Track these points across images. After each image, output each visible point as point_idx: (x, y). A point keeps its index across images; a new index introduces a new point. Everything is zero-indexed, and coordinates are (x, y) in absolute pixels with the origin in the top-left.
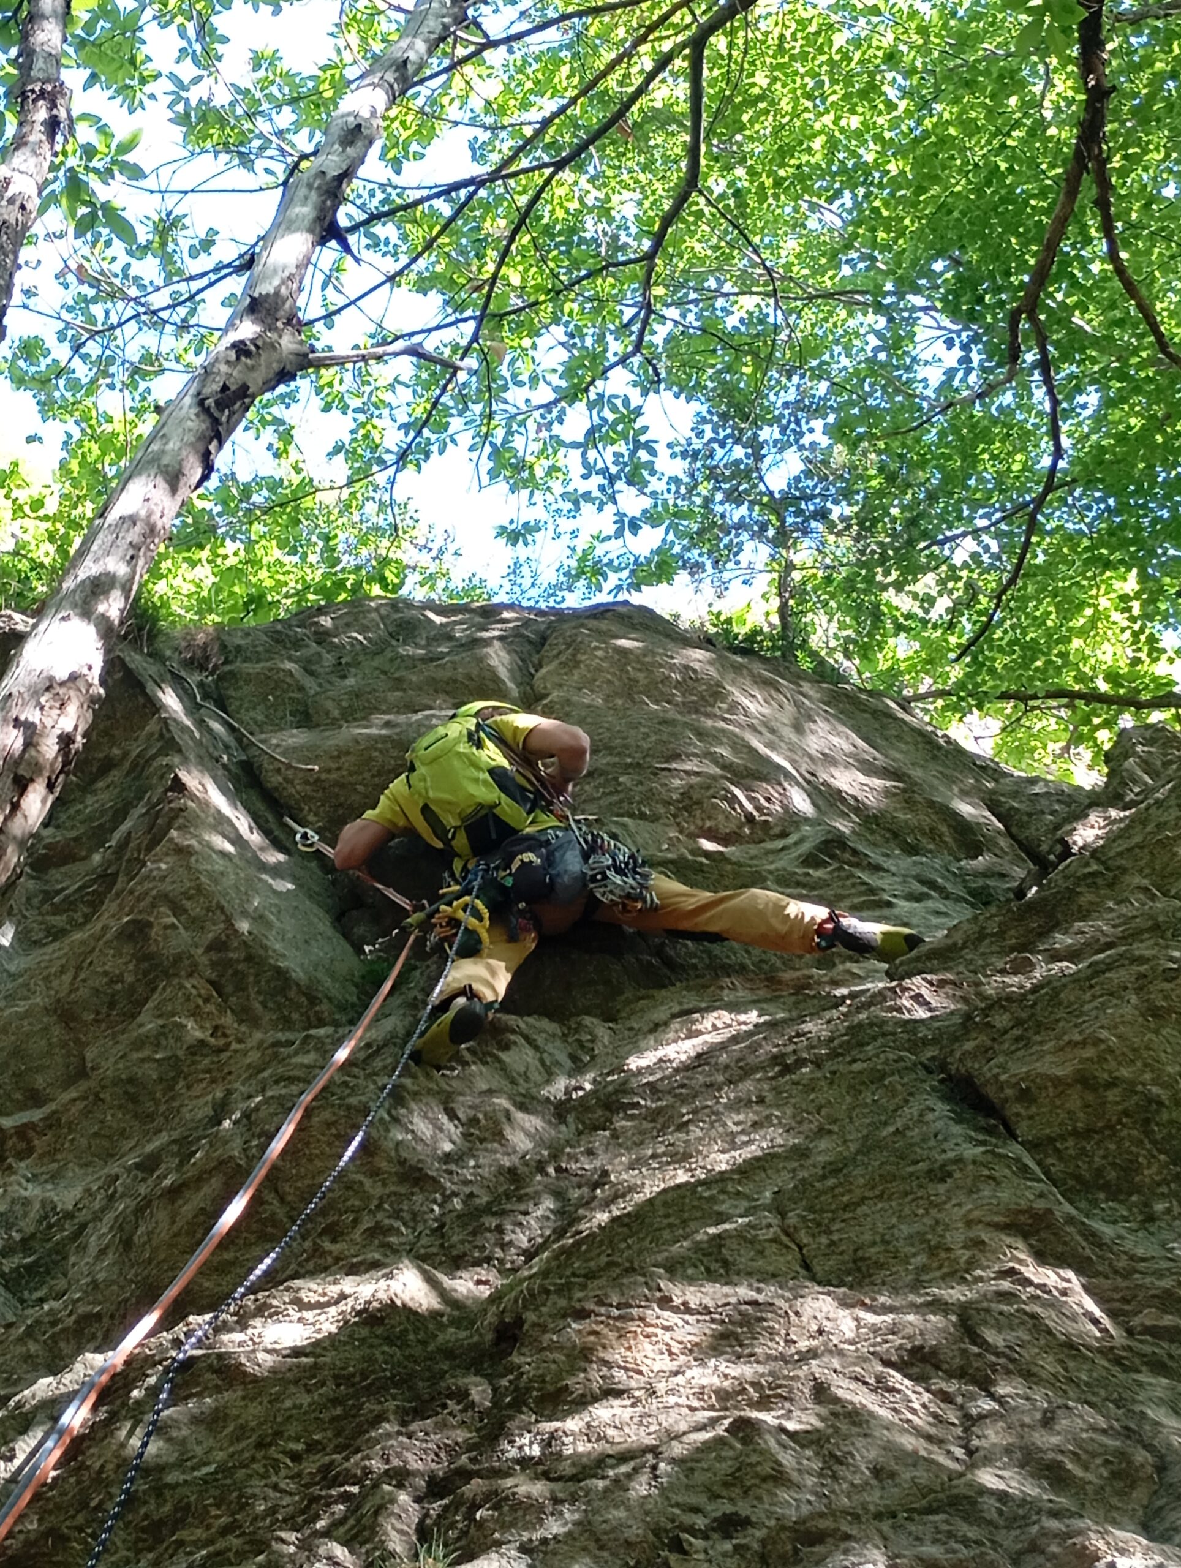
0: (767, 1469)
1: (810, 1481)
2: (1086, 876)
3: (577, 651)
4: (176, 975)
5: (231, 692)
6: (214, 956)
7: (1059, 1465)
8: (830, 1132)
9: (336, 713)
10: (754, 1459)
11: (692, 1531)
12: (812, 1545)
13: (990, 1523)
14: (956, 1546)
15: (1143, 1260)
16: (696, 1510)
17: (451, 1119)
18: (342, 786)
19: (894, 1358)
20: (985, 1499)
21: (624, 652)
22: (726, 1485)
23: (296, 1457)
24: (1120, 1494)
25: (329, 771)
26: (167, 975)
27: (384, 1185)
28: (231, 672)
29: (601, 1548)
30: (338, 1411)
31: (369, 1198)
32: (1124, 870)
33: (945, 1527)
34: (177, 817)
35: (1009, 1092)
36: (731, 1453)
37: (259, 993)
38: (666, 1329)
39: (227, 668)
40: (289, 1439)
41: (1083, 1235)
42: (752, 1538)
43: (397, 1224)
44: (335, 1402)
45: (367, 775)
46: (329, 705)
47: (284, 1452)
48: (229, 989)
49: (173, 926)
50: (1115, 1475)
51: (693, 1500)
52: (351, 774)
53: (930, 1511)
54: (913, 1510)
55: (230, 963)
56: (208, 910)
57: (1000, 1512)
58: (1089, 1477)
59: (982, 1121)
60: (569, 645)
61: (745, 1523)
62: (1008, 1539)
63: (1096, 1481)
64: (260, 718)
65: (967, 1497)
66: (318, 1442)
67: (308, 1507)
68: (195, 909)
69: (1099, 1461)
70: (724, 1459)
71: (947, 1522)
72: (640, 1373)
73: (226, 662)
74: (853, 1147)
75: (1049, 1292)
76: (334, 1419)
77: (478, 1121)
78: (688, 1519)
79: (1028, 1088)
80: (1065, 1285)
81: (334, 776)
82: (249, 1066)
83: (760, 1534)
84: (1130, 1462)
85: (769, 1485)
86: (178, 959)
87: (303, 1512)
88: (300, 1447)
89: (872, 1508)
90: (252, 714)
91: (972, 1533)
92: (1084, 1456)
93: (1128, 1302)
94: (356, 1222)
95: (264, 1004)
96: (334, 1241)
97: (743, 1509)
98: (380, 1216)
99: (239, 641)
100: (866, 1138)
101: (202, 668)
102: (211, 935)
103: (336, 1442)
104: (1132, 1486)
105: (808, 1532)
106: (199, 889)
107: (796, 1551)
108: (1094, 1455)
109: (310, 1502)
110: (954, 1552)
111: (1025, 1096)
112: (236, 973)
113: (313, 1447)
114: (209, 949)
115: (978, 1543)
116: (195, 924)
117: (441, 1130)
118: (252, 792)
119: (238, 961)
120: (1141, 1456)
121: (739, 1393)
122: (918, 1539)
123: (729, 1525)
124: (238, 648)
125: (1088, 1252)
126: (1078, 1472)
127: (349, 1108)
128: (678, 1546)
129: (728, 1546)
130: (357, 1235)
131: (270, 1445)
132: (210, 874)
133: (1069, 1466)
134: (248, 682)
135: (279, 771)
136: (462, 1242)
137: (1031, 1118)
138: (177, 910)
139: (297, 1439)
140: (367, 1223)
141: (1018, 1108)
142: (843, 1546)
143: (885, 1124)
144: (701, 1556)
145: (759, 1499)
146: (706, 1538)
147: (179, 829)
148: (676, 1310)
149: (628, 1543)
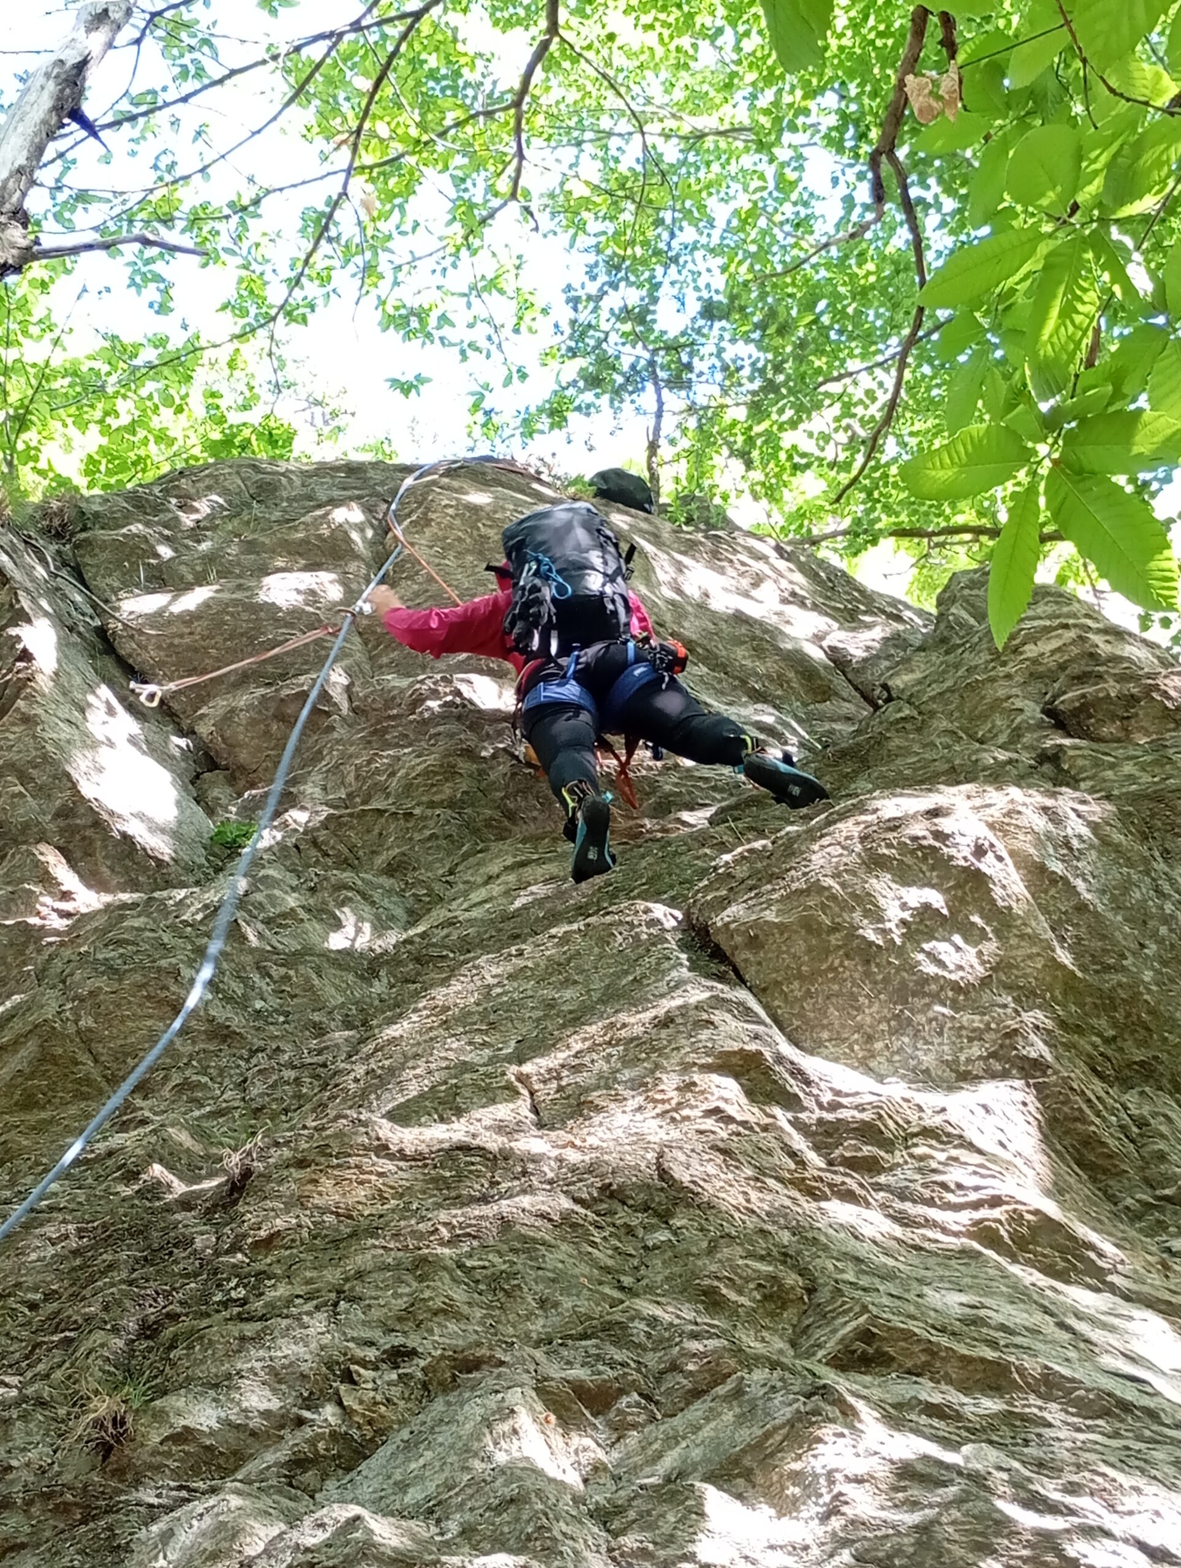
0: (438, 1303)
1: (478, 1313)
2: (898, 721)
3: (428, 509)
4: (25, 842)
5: (88, 560)
6: (61, 822)
7: (715, 1291)
8: (575, 982)
9: (190, 578)
10: (427, 1294)
11: (363, 1363)
12: (469, 1372)
13: (639, 1346)
14: (601, 1368)
15: (847, 1095)
16: (371, 1344)
17: (263, 977)
18: (196, 650)
19: (585, 1196)
20: (636, 1323)
21: (475, 509)
22: (400, 1319)
23: (33, 1306)
24: (772, 1315)
25: (181, 636)
26: (16, 842)
27: (194, 1043)
28: (85, 540)
29: (280, 1382)
30: (78, 1262)
31: (180, 1056)
32: (932, 714)
33: (593, 1351)
34: (25, 686)
35: (738, 939)
36: (407, 1290)
37: (106, 857)
38: (381, 1175)
39: (83, 535)
40: (29, 1289)
41: (792, 1074)
42: (415, 1368)
43: (204, 1079)
44: (76, 1253)
45: (219, 639)
46: (183, 569)
47: (23, 1302)
48: (78, 854)
49: (20, 794)
50: (766, 1298)
51: (367, 1334)
52: (203, 638)
53: (585, 1336)
54: (571, 1337)
55: (76, 829)
56: (55, 777)
57: (649, 1335)
58: (742, 1300)
59: (714, 967)
60: (420, 504)
61: (413, 1353)
62: (652, 1360)
63: (749, 1304)
64: (116, 584)
65: (618, 1323)
66: (55, 1292)
67: (32, 1352)
68: (41, 777)
69: (752, 1286)
70: (401, 1296)
71: (597, 1347)
72: (350, 1217)
73: (84, 529)
74: (595, 996)
75: (751, 1129)
76: (74, 1269)
77: (289, 978)
78: (359, 1353)
79: (756, 936)
80: (770, 1120)
81: (187, 640)
82: (96, 929)
83: (422, 1363)
84: (781, 1286)
85: (440, 1318)
86: (26, 826)
87: (27, 1357)
88: (38, 1296)
89: (534, 1335)
90: (108, 580)
91: (619, 1355)
92: (739, 1281)
93: (830, 1135)
94: (166, 1078)
95: (112, 869)
96: (145, 1098)
97: (413, 1341)
98: (188, 1073)
99: (96, 508)
100: (608, 986)
101: (58, 536)
102: (58, 802)
103: (71, 1291)
104: (783, 1307)
105: (465, 1360)
106: (45, 757)
107: (454, 1376)
108: (747, 1280)
109: (34, 1348)
110: (600, 1373)
111: (754, 943)
112: (84, 838)
113: (48, 1297)
114: (57, 815)
115: (624, 1365)
116: (42, 792)
117: (253, 988)
118: (106, 658)
119: (85, 827)
120: (792, 1279)
121: (432, 1233)
122: (568, 1363)
123: (397, 1356)
124: (97, 515)
125: (797, 1090)
126: (733, 1296)
127: (159, 970)
128: (348, 1378)
129: (394, 1376)
130: (166, 1092)
131: (9, 1295)
132: (56, 743)
133: (724, 1291)
134: (103, 548)
135: (132, 637)
136: (261, 1095)
137: (759, 963)
138: (24, 778)
139: (36, 1289)
140: (176, 1079)
141: (747, 954)
142: (496, 1371)
143: (626, 973)
144: (370, 1386)
145: (431, 1331)
146: (376, 1369)
147: (25, 698)
148: (391, 1157)
149: (303, 1376)
